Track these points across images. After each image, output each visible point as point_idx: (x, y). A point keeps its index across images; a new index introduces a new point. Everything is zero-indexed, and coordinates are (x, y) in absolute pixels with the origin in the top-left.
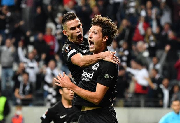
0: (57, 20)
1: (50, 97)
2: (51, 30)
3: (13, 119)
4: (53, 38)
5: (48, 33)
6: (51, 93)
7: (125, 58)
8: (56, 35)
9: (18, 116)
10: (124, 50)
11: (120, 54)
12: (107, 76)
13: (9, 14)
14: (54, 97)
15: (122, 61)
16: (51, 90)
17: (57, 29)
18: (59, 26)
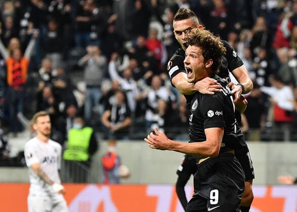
0: (165, 18)
1: (154, 127)
2: (156, 32)
3: (104, 158)
4: (159, 43)
5: (151, 36)
6: (156, 122)
7: (261, 72)
8: (163, 39)
9: (110, 154)
10: (261, 60)
11: (255, 66)
12: (211, 114)
13: (95, 11)
14: (160, 127)
15: (258, 76)
16: (156, 118)
17: (165, 31)
18: (168, 27)
